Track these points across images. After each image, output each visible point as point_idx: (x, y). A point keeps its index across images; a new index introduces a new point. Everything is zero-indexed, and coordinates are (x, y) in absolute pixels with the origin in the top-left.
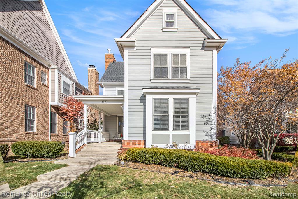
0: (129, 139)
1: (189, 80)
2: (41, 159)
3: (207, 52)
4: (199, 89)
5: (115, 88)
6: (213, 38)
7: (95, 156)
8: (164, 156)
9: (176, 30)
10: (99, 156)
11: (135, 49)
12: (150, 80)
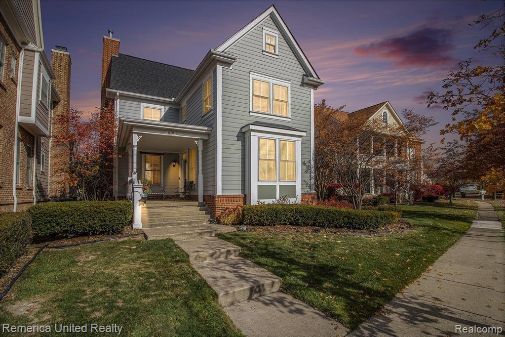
0: (223, 194)
1: (290, 118)
2: (82, 238)
3: (305, 89)
4: (305, 132)
5: (139, 103)
6: (312, 76)
7: (174, 223)
8: (301, 212)
9: (277, 57)
10: (180, 223)
11: (231, 68)
12: (250, 112)
